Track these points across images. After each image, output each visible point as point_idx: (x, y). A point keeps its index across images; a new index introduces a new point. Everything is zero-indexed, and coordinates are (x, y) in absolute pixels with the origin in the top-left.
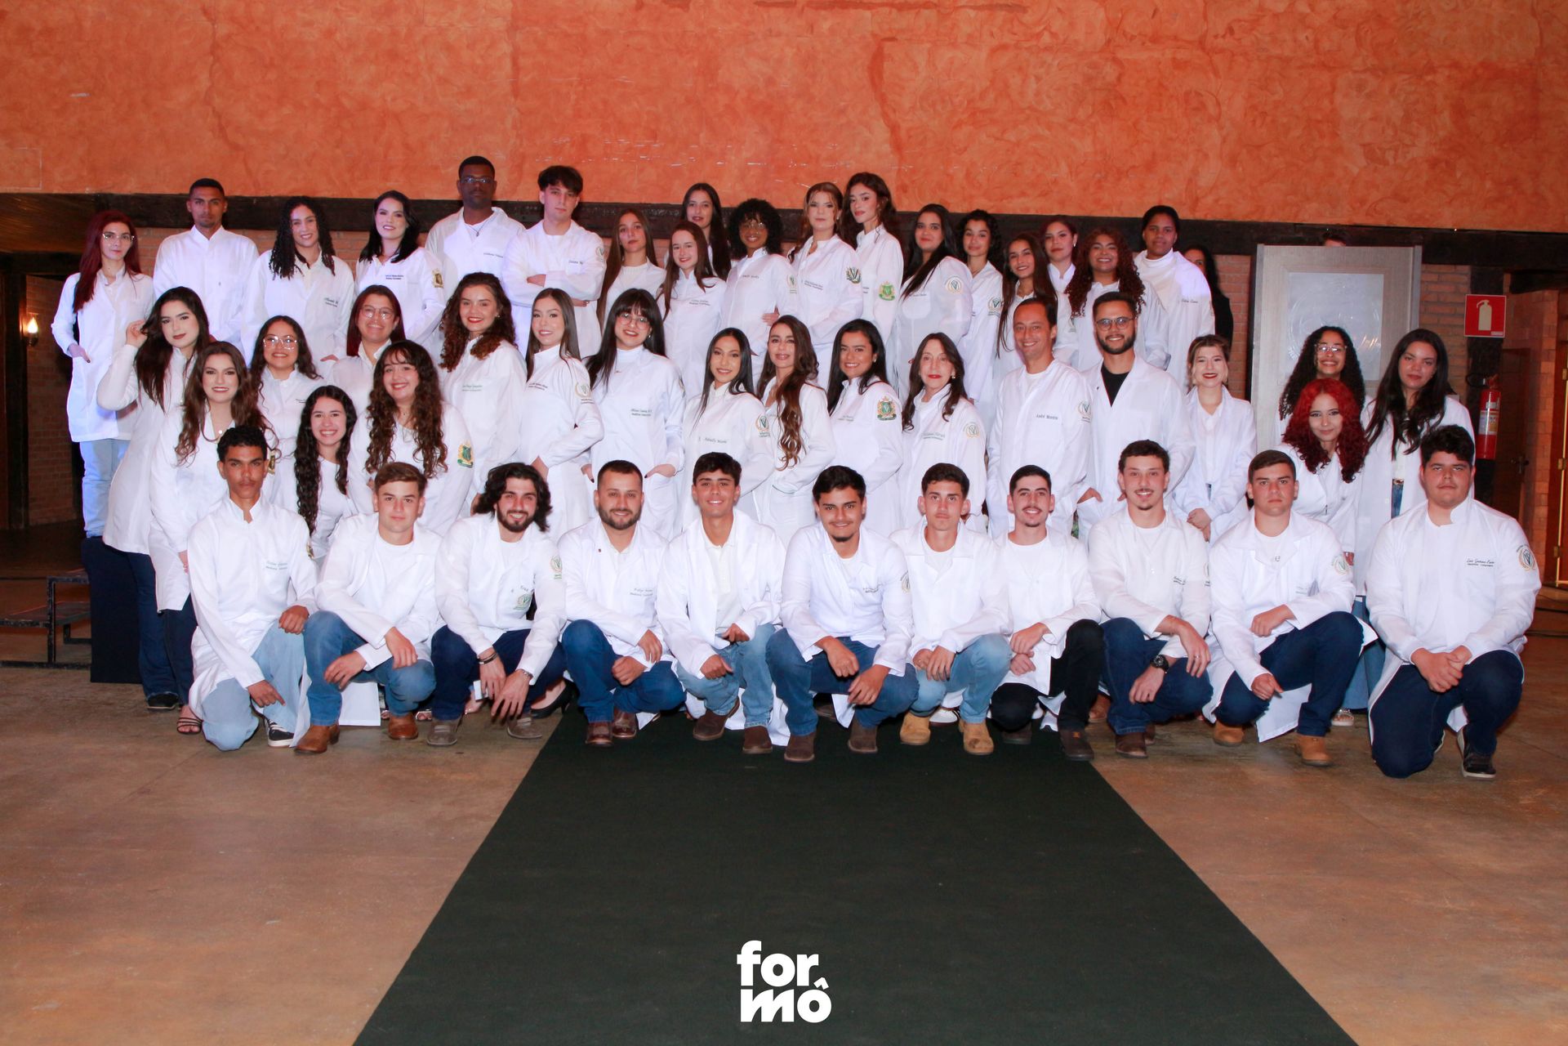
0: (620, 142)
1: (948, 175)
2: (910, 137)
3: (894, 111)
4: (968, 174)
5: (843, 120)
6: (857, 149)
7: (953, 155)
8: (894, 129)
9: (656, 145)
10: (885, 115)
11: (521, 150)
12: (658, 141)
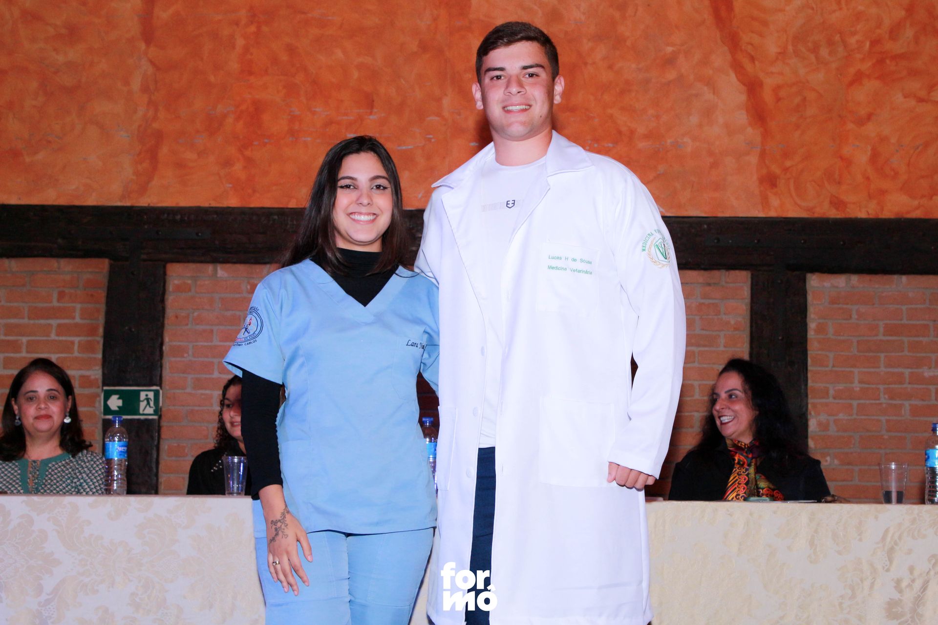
0: (314, 113)
1: (841, 158)
2: (778, 99)
3: (752, 59)
4: (874, 157)
5: (671, 75)
6: (694, 120)
7: (850, 126)
8: (752, 87)
9: (371, 117)
10: (737, 67)
11: (155, 125)
12: (375, 110)
